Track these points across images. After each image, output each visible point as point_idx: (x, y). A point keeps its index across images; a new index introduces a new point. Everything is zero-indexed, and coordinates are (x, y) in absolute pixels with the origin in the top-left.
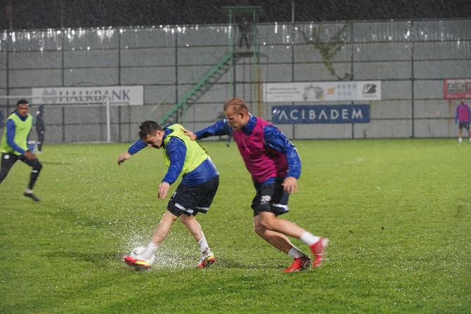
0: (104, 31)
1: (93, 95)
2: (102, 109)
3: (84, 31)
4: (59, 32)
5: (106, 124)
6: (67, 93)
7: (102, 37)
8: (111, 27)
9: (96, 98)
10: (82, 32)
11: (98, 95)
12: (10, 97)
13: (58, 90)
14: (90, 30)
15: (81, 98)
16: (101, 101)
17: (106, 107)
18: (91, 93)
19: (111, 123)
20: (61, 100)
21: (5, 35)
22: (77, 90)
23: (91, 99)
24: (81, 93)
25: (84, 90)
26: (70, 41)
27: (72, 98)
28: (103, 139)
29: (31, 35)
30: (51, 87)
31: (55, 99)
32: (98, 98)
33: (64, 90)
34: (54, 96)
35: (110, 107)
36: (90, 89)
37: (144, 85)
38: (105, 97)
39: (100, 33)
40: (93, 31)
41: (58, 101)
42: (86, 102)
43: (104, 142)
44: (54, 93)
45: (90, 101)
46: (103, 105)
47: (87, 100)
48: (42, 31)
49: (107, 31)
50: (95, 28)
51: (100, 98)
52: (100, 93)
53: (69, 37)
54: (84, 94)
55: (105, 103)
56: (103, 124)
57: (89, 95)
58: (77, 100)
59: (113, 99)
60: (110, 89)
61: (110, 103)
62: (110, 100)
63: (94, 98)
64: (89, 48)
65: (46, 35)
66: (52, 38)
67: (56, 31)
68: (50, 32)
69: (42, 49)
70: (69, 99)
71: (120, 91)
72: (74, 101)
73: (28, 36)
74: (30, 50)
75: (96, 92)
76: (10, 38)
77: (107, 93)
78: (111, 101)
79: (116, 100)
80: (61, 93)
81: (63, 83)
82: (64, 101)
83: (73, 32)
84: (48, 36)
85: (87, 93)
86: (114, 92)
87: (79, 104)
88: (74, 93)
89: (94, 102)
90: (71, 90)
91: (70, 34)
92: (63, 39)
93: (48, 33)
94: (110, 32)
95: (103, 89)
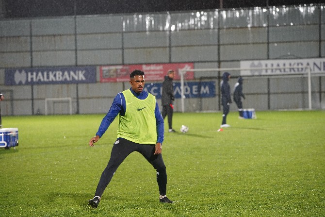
0: (305, 8)
1: (296, 66)
2: (304, 79)
3: (287, 9)
4: (265, 10)
5: (307, 92)
6: (272, 65)
7: (304, 14)
8: (311, 5)
9: (298, 69)
10: (285, 9)
11: (300, 66)
12: (221, 69)
13: (263, 62)
14: (293, 7)
15: (284, 69)
16: (303, 72)
17: (307, 78)
18: (294, 64)
19: (313, 92)
20: (266, 71)
21: (217, 13)
22: (281, 62)
23: (294, 71)
24: (284, 65)
25: (287, 62)
26: (275, 18)
27: (276, 69)
28: (305, 106)
29: (240, 13)
30: (257, 59)
31: (261, 70)
32: (300, 70)
33: (269, 62)
34: (260, 68)
35: (312, 78)
36: (293, 61)
38: (306, 68)
39: (302, 9)
40: (296, 8)
41: (264, 73)
42: (289, 73)
43: (307, 109)
44: (260, 65)
45: (292, 72)
46: (305, 76)
47: (290, 71)
48: (249, 9)
49: (309, 8)
50: (298, 5)
51: (302, 69)
52: (302, 64)
53: (274, 13)
54: (287, 66)
55: (307, 74)
56: (304, 92)
57: (292, 67)
58: (281, 71)
59: (314, 70)
60: (311, 61)
61: (311, 74)
62: (311, 70)
63: (296, 70)
64: (292, 24)
65: (253, 12)
66: (258, 16)
67: (262, 9)
68: (257, 10)
69: (249, 26)
70: (274, 70)
71: (321, 63)
72: (278, 72)
73: (237, 14)
74: (238, 26)
75: (298, 64)
76: (220, 16)
77: (308, 64)
78: (313, 72)
79: (317, 70)
80: (266, 65)
81: (268, 56)
82: (269, 73)
83: (278, 10)
84: (255, 13)
85: (290, 65)
86: (315, 64)
87: (283, 75)
88: (278, 65)
89: (297, 72)
90: (275, 62)
91: (275, 11)
92: (268, 16)
93: (255, 10)
94: (312, 9)
95: (305, 61)
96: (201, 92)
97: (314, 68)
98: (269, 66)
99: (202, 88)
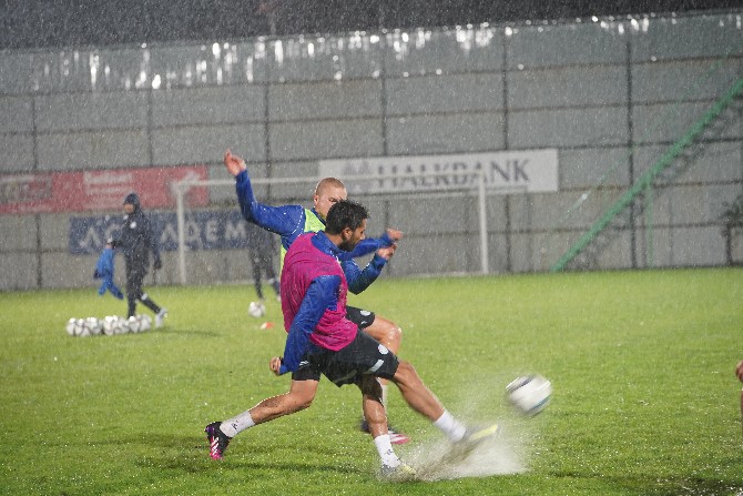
0: (470, 33)
1: (450, 171)
2: (470, 202)
3: (428, 35)
4: (375, 39)
5: (478, 233)
6: (394, 169)
7: (467, 47)
8: (485, 24)
9: (456, 177)
10: (423, 37)
11: (460, 171)
12: (274, 181)
13: (374, 163)
14: (442, 31)
15: (423, 179)
16: (467, 185)
17: (476, 199)
18: (446, 166)
19: (490, 233)
20: (381, 182)
21: (261, 47)
22: (416, 162)
23: (447, 183)
24: (423, 168)
25: (429, 161)
26: (399, 57)
27: (405, 179)
28: (472, 265)
29: (317, 46)
30: (357, 156)
32: (460, 179)
33: (387, 163)
34: (367, 177)
35: (488, 198)
36: (442, 160)
37: (559, 148)
38: (475, 176)
39: (462, 36)
40: (448, 33)
41: (375, 189)
42: (434, 187)
43: (479, 273)
45: (442, 186)
46: (473, 193)
47: (438, 183)
48: (338, 37)
49: (479, 34)
51: (465, 177)
52: (464, 167)
53: (397, 45)
54: (431, 171)
55: (477, 189)
56: (471, 234)
57: (441, 173)
58: (415, 183)
59: (493, 180)
60: (486, 159)
61: (487, 189)
62: (485, 180)
63: (451, 179)
64: (439, 72)
65: (347, 44)
66: (359, 51)
67: (369, 35)
68: (356, 39)
69: (338, 76)
70: (399, 181)
71: (508, 164)
72: (409, 186)
73: (311, 48)
75: (455, 167)
76: (270, 52)
77: (479, 166)
78: (490, 184)
79: (499, 180)
80: (381, 170)
81: (385, 147)
82: (388, 187)
83: (405, 37)
84: (351, 47)
85: (437, 167)
86: (495, 166)
87: (421, 192)
88: (409, 170)
89: (453, 186)
90: (402, 162)
91: (400, 42)
92: (385, 51)
93: (352, 40)
94: (485, 36)
95: (470, 160)
96: (227, 236)
97: (492, 175)
98: (388, 173)
99: (229, 227)
